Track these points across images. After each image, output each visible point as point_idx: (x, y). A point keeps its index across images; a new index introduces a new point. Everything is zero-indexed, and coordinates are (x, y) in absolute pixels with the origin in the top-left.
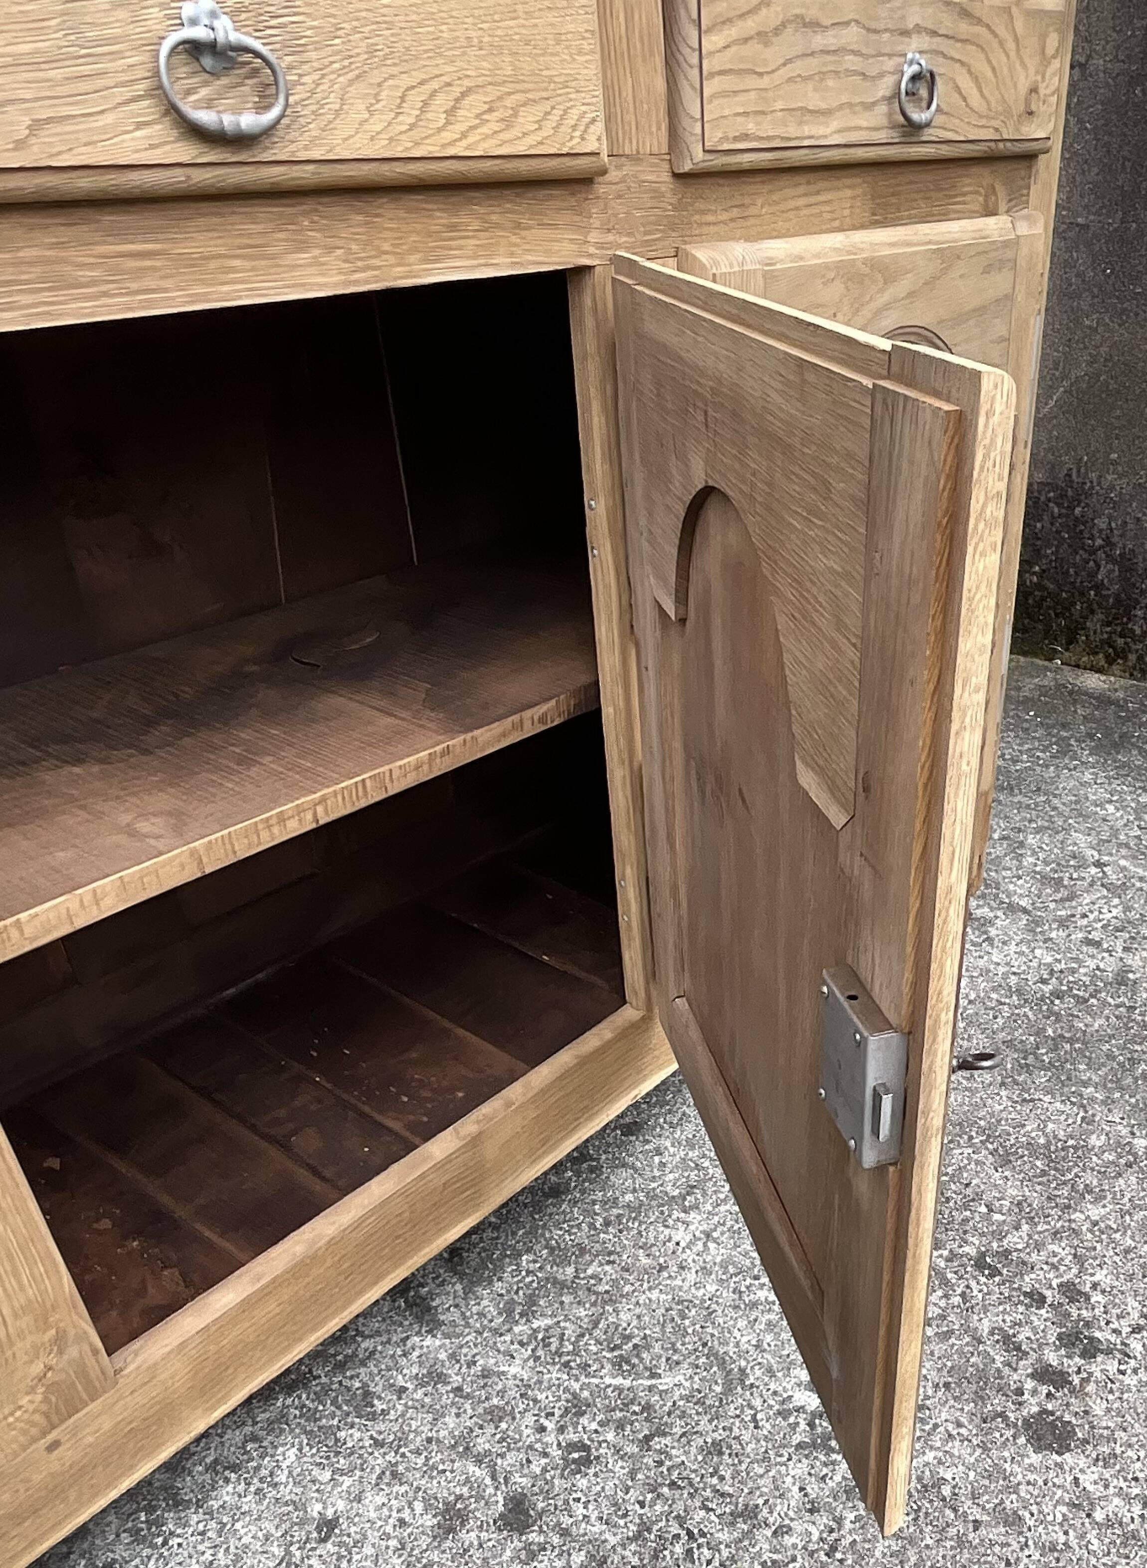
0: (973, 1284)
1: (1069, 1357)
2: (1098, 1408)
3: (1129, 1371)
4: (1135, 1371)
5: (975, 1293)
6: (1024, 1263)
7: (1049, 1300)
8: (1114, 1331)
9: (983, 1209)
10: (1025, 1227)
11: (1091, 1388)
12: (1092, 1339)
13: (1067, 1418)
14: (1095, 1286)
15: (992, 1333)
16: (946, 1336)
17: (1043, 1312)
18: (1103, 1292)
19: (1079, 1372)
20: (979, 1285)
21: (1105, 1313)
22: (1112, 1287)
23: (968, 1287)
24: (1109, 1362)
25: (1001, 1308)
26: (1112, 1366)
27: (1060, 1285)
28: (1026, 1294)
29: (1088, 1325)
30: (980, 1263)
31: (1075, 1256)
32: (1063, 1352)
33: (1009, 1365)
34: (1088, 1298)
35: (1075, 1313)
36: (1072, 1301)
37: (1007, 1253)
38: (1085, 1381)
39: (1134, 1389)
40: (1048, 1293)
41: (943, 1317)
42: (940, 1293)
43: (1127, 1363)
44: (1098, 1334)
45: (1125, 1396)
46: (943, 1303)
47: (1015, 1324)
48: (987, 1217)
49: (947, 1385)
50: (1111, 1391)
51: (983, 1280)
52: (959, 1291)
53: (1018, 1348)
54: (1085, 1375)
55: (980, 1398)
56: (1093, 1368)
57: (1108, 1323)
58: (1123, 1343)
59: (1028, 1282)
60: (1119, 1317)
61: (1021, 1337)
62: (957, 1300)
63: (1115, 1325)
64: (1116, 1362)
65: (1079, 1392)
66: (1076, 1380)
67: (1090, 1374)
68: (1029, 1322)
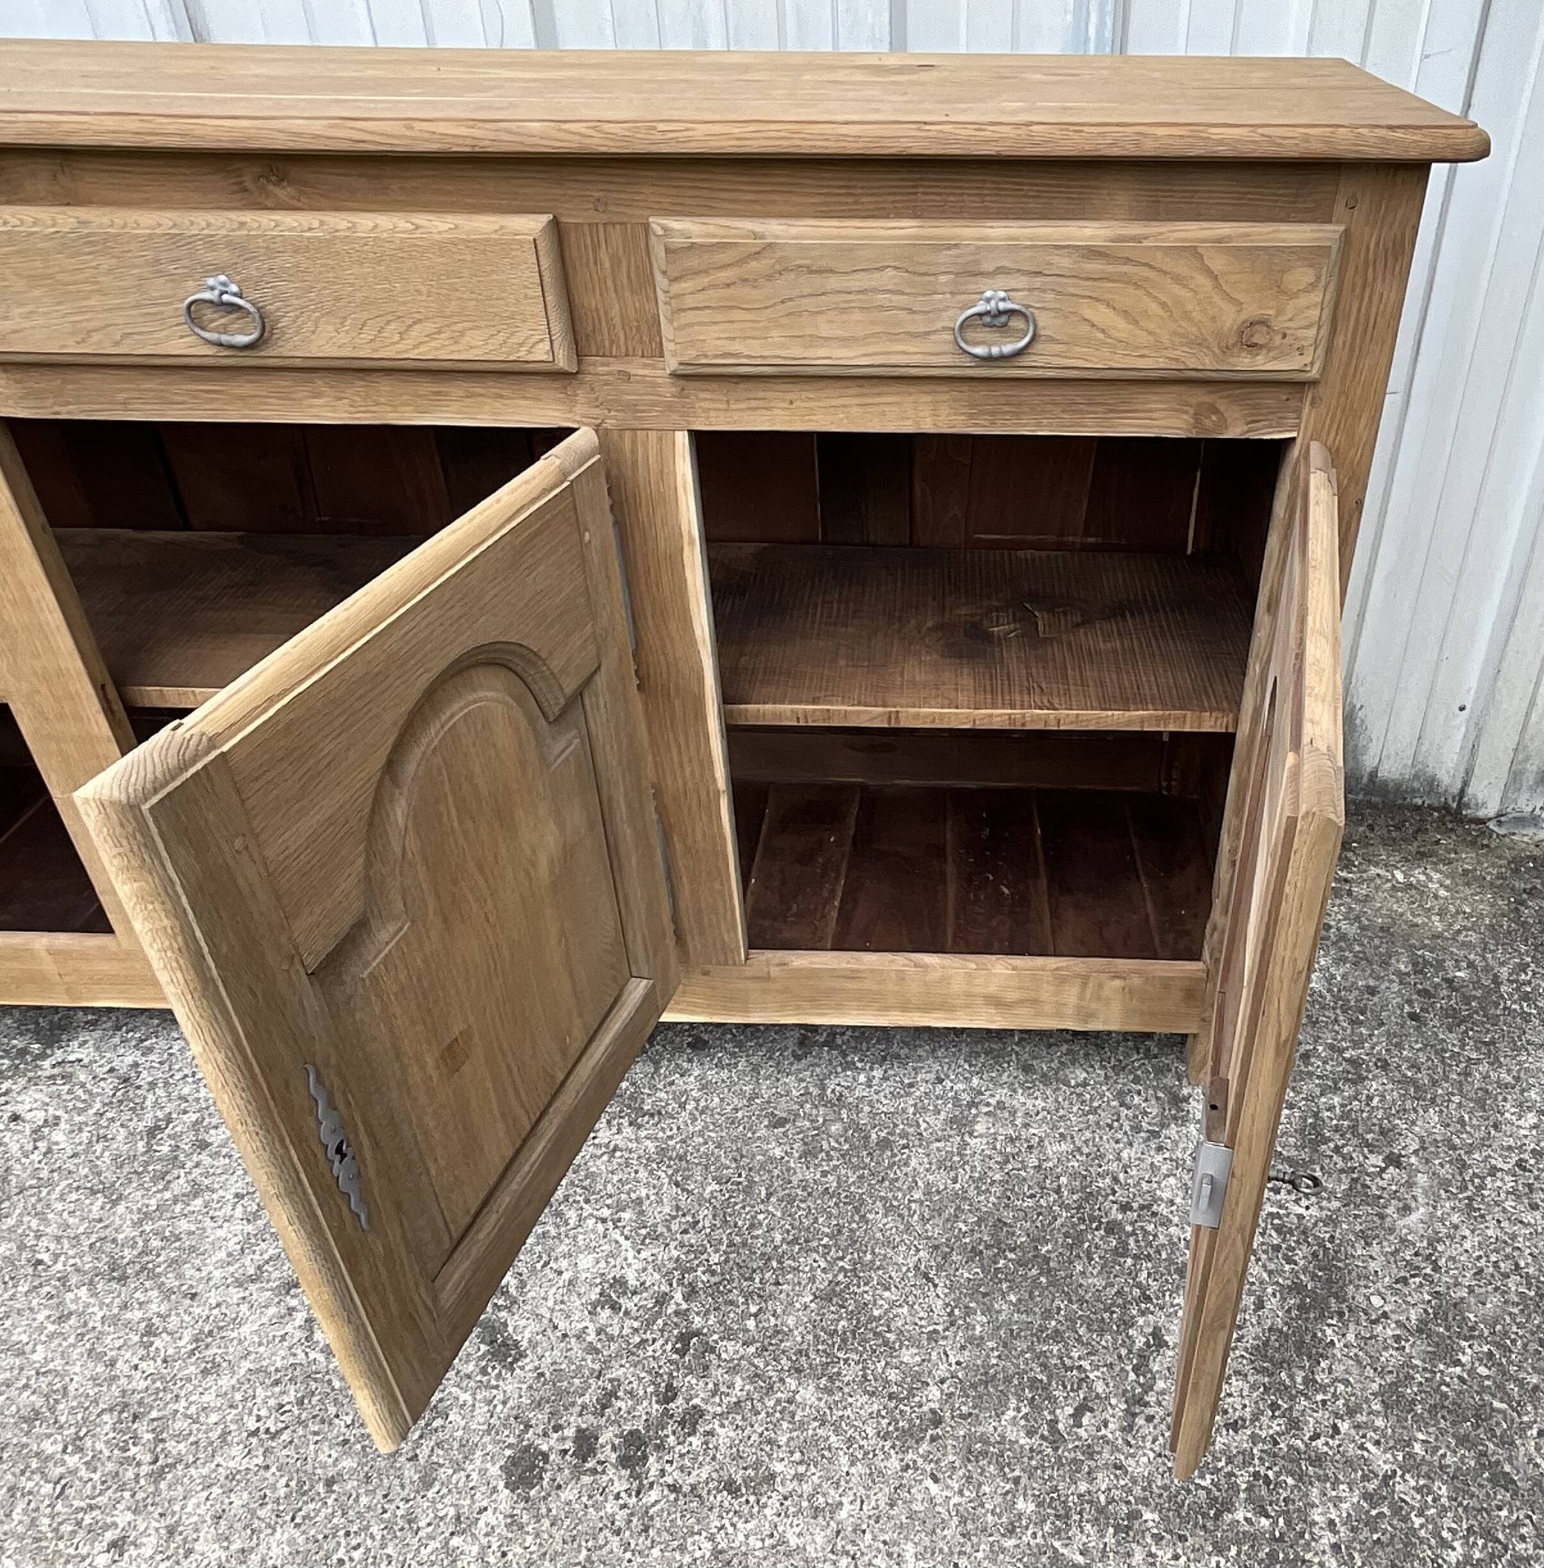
0: (660, 1343)
1: (614, 1449)
2: (568, 1495)
3: (621, 1502)
4: (624, 1506)
5: (650, 1349)
6: (706, 1368)
7: (672, 1405)
8: (663, 1471)
9: (754, 1309)
10: (752, 1350)
11: (586, 1479)
12: (645, 1458)
13: (547, 1475)
14: (710, 1434)
15: (611, 1380)
16: (592, 1350)
17: (656, 1406)
18: (706, 1443)
19: (600, 1463)
20: (661, 1348)
21: (682, 1456)
22: (716, 1448)
23: (654, 1340)
24: (624, 1481)
25: (643, 1375)
26: (619, 1486)
27: (695, 1406)
28: (670, 1385)
29: (660, 1447)
30: (687, 1336)
31: (738, 1403)
32: (617, 1442)
33: (584, 1408)
34: (692, 1433)
35: (668, 1431)
36: (682, 1423)
37: (711, 1350)
38: (593, 1472)
39: (602, 1513)
40: (680, 1402)
41: (611, 1338)
43: (630, 1496)
44: (651, 1460)
45: (591, 1510)
46: (627, 1332)
47: (631, 1393)
48: (746, 1316)
50: (590, 1497)
51: (669, 1347)
52: (648, 1336)
53: (604, 1407)
54: (599, 1468)
55: (539, 1404)
56: (611, 1471)
57: (670, 1462)
58: (651, 1485)
59: (686, 1381)
60: (682, 1469)
61: (619, 1404)
62: (636, 1340)
63: (669, 1469)
64: (626, 1487)
65: (579, 1472)
66: (591, 1465)
67: (604, 1472)
68: (639, 1402)
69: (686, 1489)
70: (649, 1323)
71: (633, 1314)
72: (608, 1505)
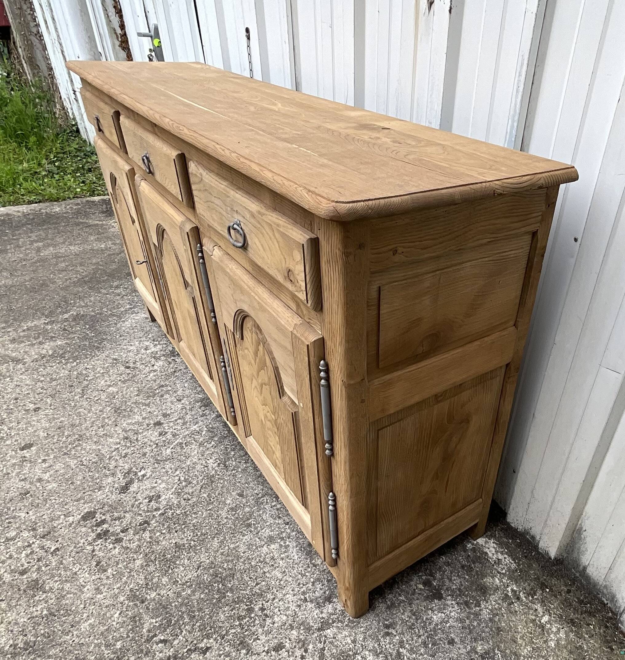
0: (142, 518)
1: (102, 530)
2: (84, 529)
3: (85, 542)
5: (139, 517)
6: (138, 533)
7: (121, 534)
9: (164, 532)
10: (149, 540)
11: (90, 531)
12: (101, 538)
13: (88, 522)
14: (115, 548)
15: (124, 516)
17: (119, 531)
18: (111, 549)
19: (96, 530)
20: (140, 519)
21: (105, 546)
22: (110, 552)
24: (92, 539)
25: (129, 521)
26: (90, 539)
27: (123, 539)
28: (128, 529)
29: (106, 539)
30: (146, 522)
31: (128, 548)
32: (104, 529)
33: (113, 515)
34: (113, 544)
35: (112, 538)
36: (116, 539)
37: (144, 530)
38: (93, 531)
40: (124, 534)
42: (146, 509)
43: (87, 543)
44: (101, 540)
45: (80, 537)
46: (143, 509)
47: (122, 522)
48: (160, 531)
49: (120, 500)
50: (84, 535)
51: (141, 521)
52: (143, 514)
53: (115, 520)
55: (110, 506)
56: (94, 534)
57: (102, 545)
58: (93, 545)
59: (131, 532)
60: (101, 548)
61: (117, 522)
62: (140, 512)
63: (99, 546)
65: (91, 527)
66: (95, 528)
67: (93, 532)
68: (119, 526)
69: (94, 553)
70: (148, 511)
71: (149, 507)
72: (83, 540)
